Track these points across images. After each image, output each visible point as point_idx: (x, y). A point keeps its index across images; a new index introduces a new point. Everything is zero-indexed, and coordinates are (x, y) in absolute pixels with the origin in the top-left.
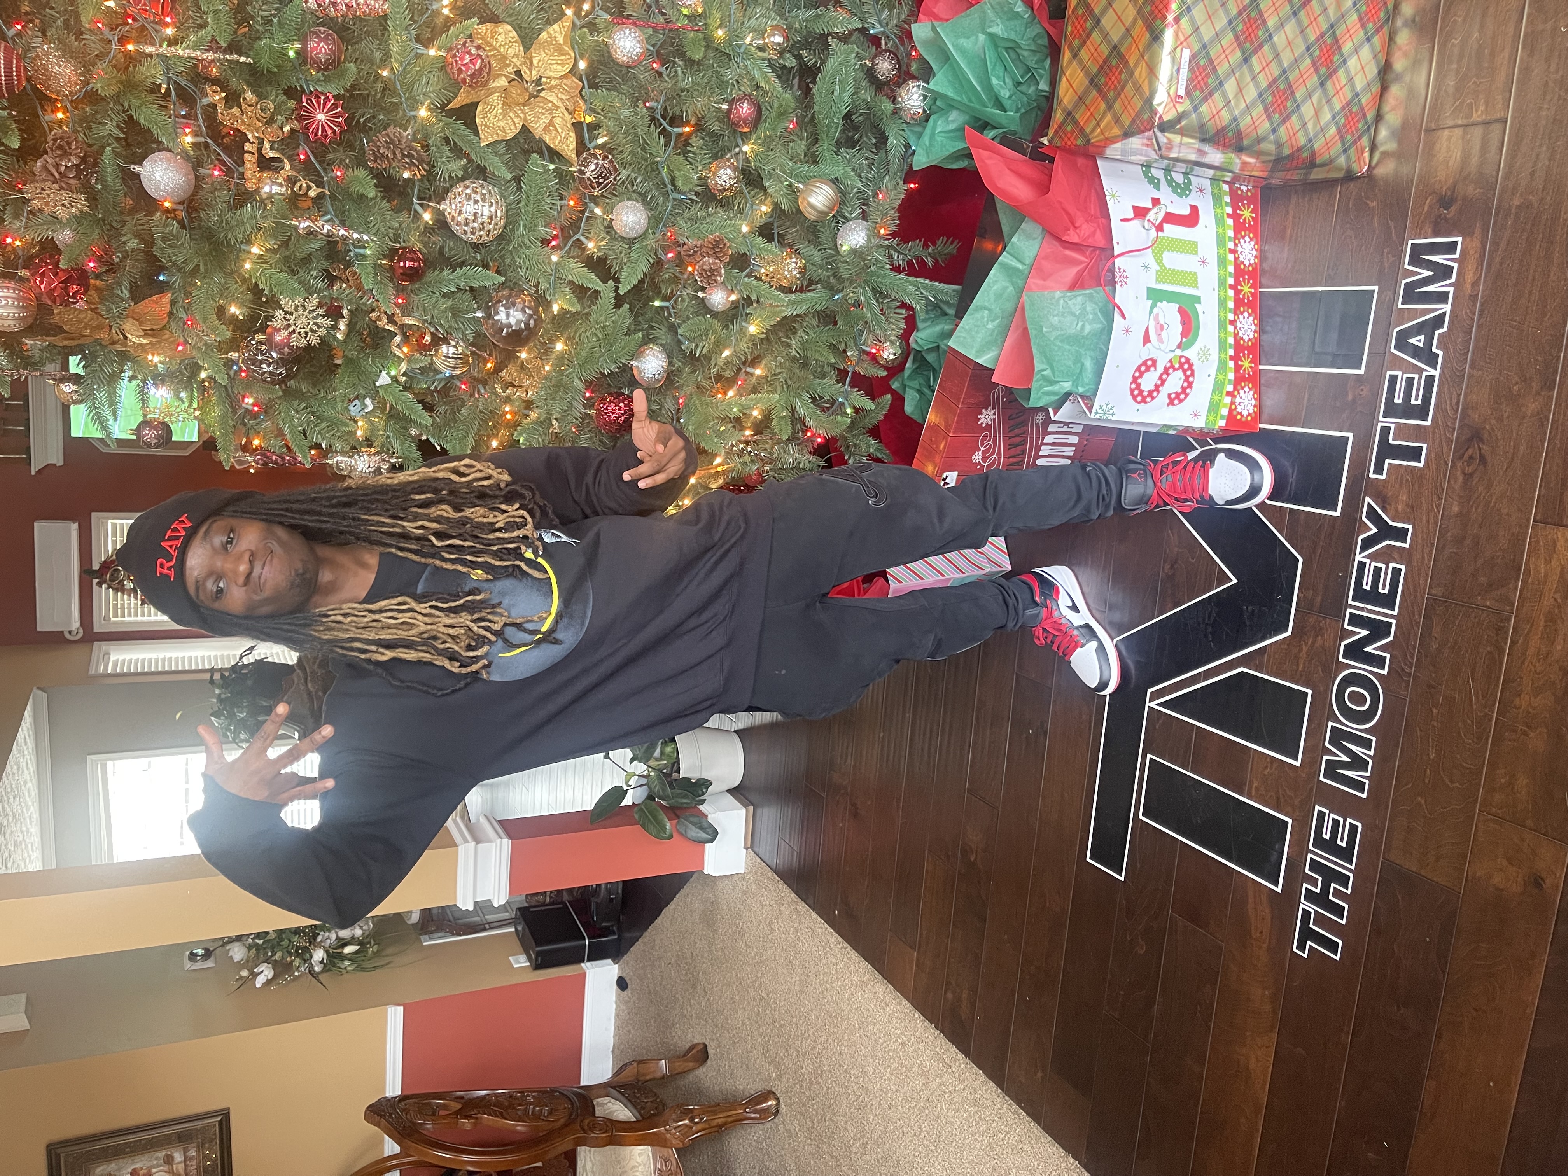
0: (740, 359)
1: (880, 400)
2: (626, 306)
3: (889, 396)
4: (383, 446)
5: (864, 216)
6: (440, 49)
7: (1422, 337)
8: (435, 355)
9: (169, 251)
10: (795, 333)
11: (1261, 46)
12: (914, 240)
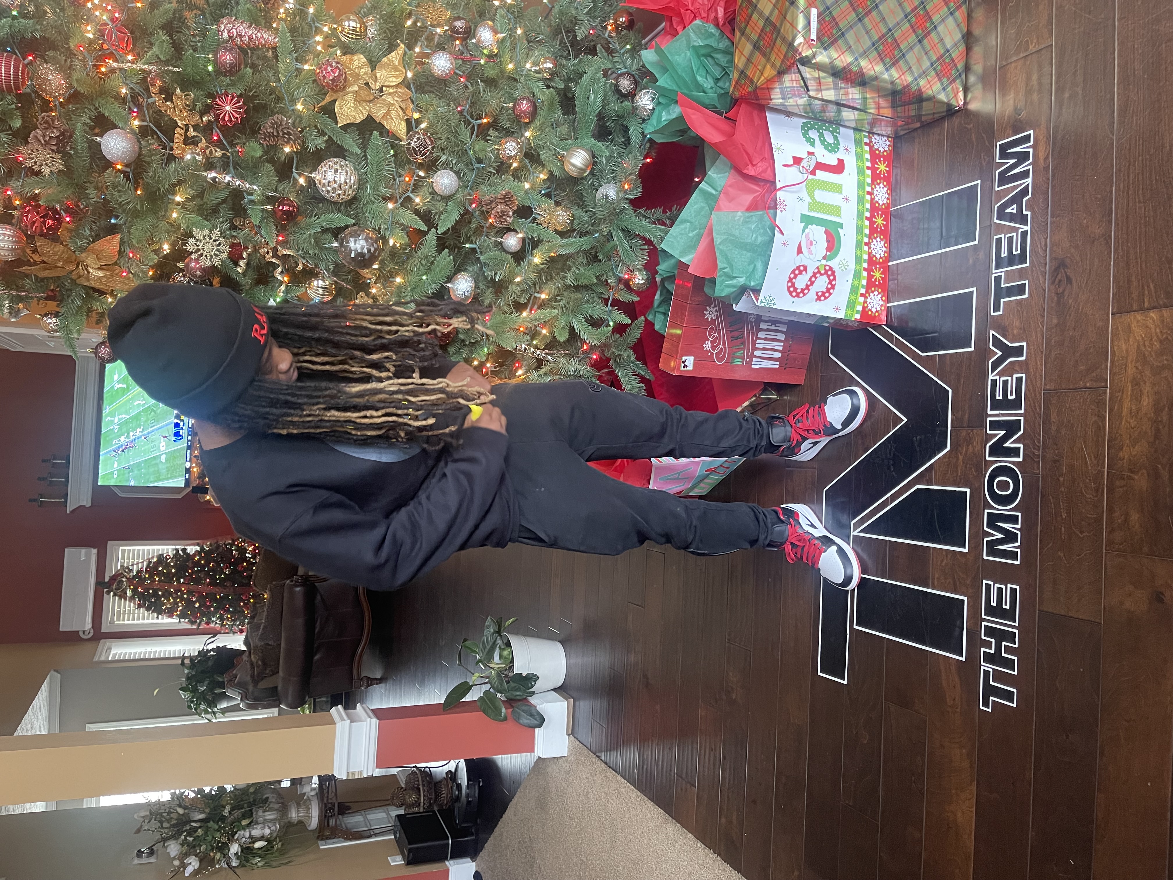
0: (528, 285)
1: (636, 320)
2: (446, 250)
6: (311, 64)
7: (1015, 206)
8: (309, 287)
9: (117, 196)
10: (569, 269)
11: (870, 12)
12: (655, 207)
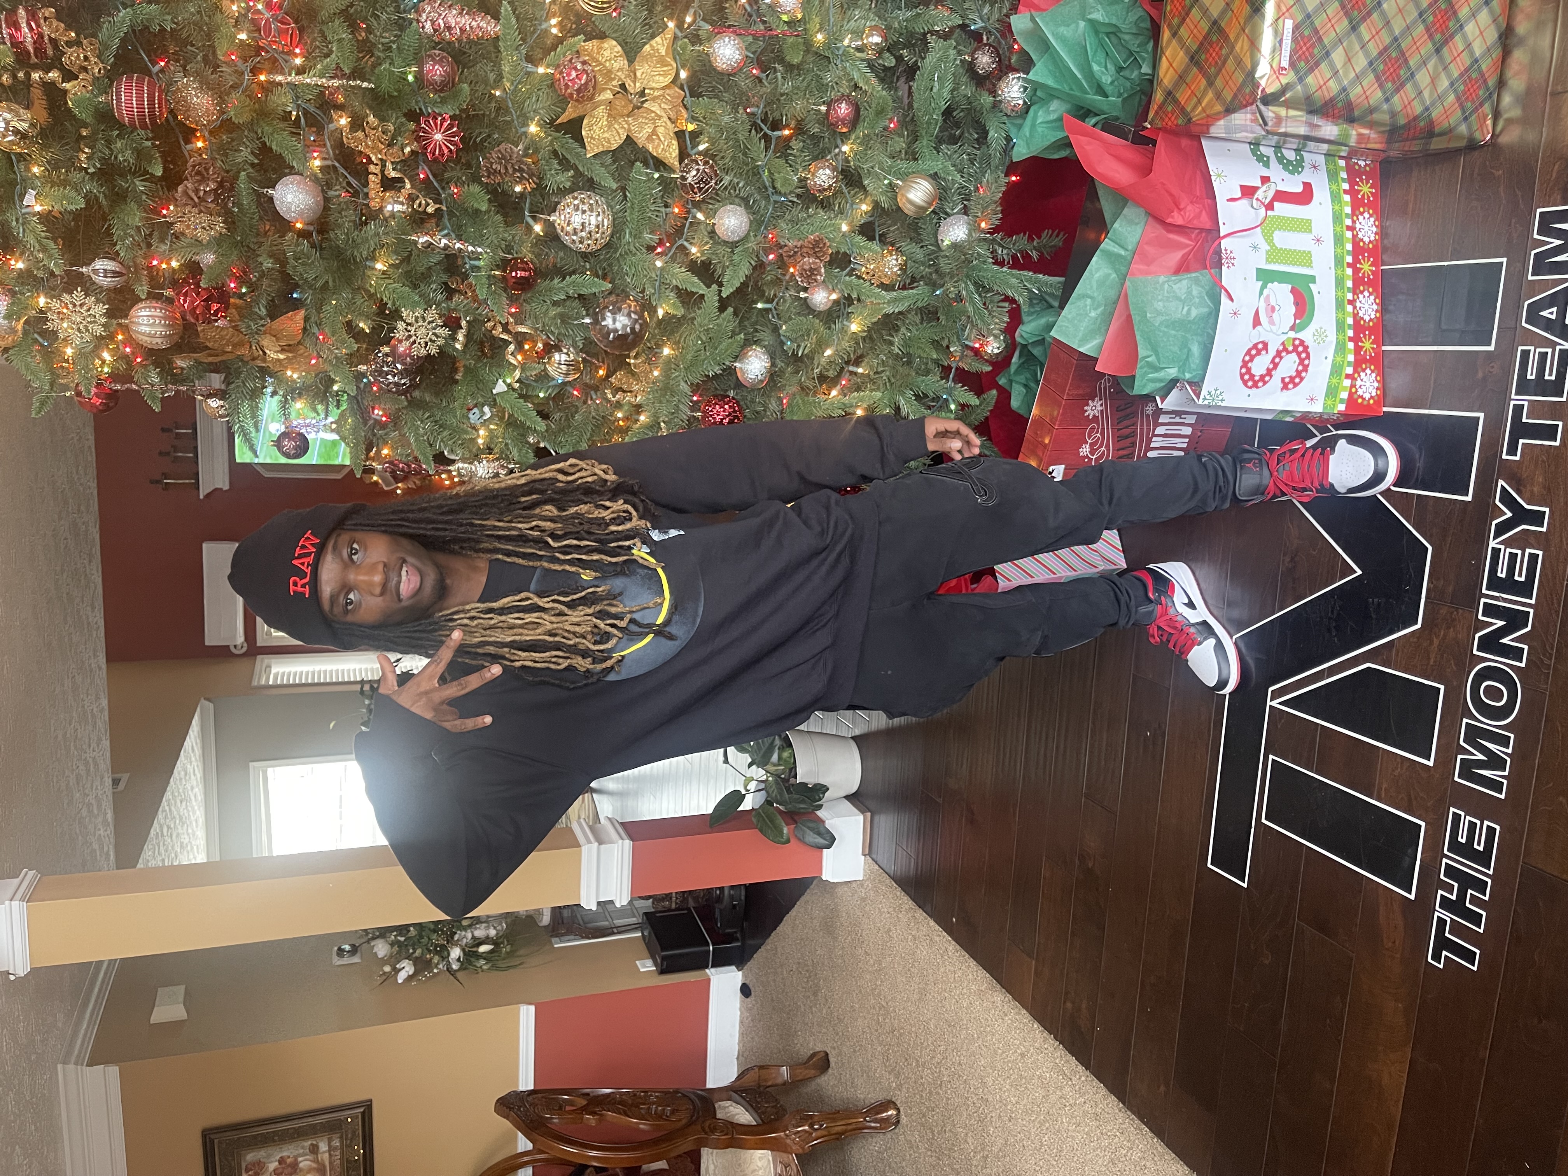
0: (842, 358)
1: (985, 396)
2: (730, 310)
3: (994, 392)
4: (502, 452)
5: (966, 211)
6: (548, 66)
7: (1554, 309)
8: (548, 363)
9: (300, 269)
10: (897, 331)
11: (1369, 14)
12: (1018, 233)
